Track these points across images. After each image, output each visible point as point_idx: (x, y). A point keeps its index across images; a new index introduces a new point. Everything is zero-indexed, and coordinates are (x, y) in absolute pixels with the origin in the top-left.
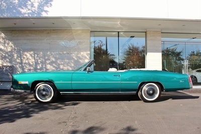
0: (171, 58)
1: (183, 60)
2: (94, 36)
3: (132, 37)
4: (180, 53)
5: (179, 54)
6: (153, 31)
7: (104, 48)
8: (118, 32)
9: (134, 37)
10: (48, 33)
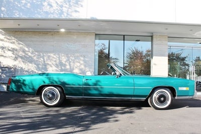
0: (175, 63)
1: (188, 65)
2: (99, 39)
3: (137, 41)
4: (185, 58)
5: (183, 59)
6: (160, 36)
7: (106, 51)
8: (124, 36)
9: (139, 41)
10: (52, 35)
